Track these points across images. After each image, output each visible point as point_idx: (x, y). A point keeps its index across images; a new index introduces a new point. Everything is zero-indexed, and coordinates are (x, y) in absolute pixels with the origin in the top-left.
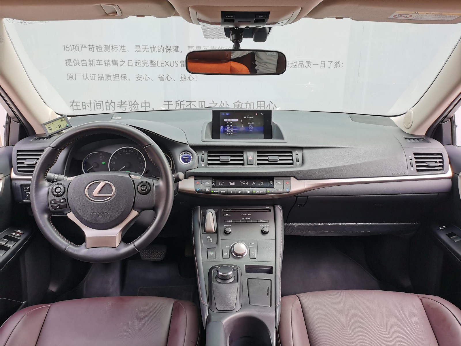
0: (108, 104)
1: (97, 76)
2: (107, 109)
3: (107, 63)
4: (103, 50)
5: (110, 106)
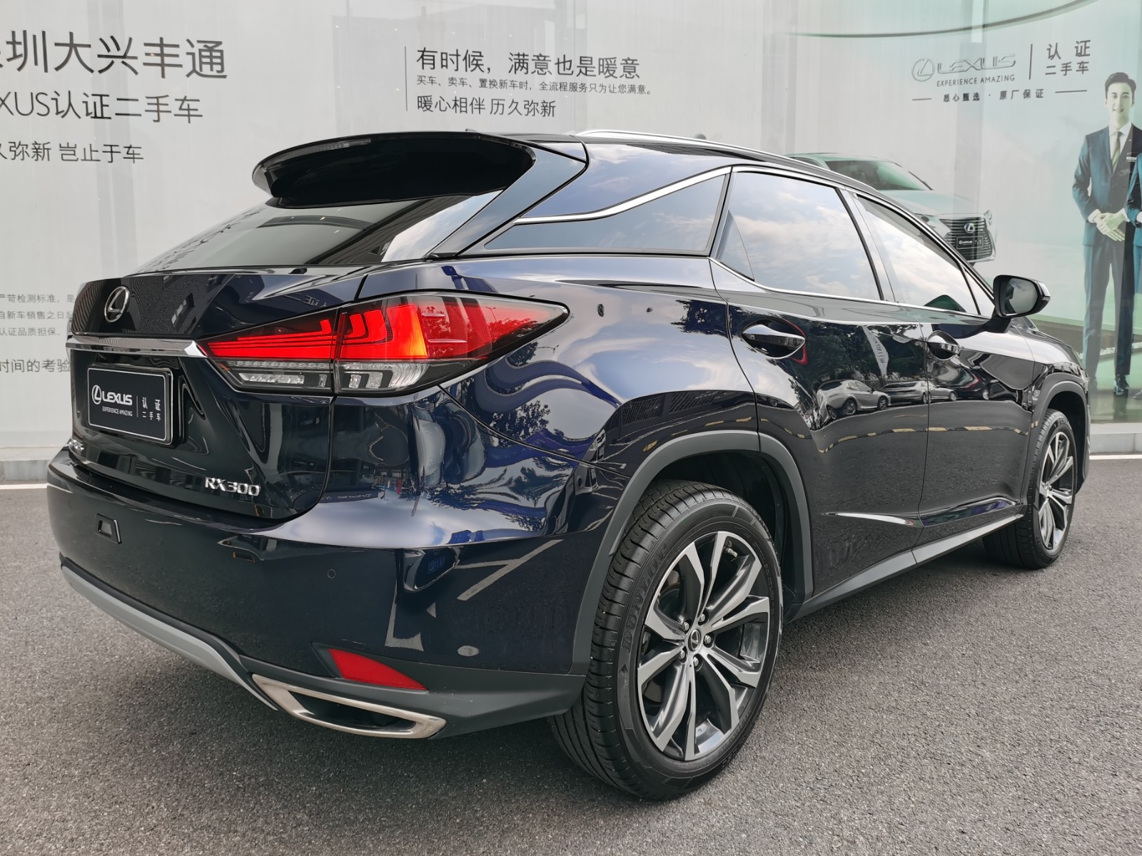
0: (30, 364)
1: (17, 330)
2: (28, 370)
3: (31, 315)
4: (27, 299)
5: (34, 366)
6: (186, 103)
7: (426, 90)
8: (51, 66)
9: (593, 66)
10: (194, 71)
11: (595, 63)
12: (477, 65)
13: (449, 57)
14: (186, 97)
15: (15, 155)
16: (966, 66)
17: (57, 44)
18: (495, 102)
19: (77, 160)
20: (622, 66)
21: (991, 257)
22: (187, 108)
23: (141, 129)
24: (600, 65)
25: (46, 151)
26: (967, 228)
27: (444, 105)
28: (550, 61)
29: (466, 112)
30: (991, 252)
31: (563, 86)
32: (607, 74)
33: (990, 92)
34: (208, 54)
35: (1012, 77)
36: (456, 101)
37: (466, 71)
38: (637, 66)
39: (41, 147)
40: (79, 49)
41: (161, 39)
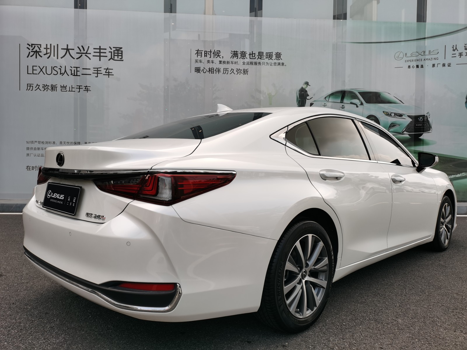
1: (41, 155)
4: (45, 143)
6: (108, 70)
7: (198, 65)
8: (59, 57)
9: (264, 55)
10: (111, 58)
11: (265, 54)
12: (218, 56)
13: (207, 53)
14: (108, 68)
15: (44, 89)
16: (418, 54)
17: (62, 49)
18: (225, 69)
19: (67, 91)
20: (275, 55)
21: (430, 131)
22: (108, 72)
23: (91, 80)
24: (266, 55)
25: (56, 88)
26: (419, 119)
27: (205, 71)
28: (247, 54)
29: (213, 73)
30: (430, 129)
31: (252, 63)
32: (269, 58)
33: (428, 64)
34: (117, 52)
35: (437, 58)
36: (209, 69)
37: (214, 58)
38: (281, 55)
39: (54, 86)
40: (70, 50)
41: (100, 47)
